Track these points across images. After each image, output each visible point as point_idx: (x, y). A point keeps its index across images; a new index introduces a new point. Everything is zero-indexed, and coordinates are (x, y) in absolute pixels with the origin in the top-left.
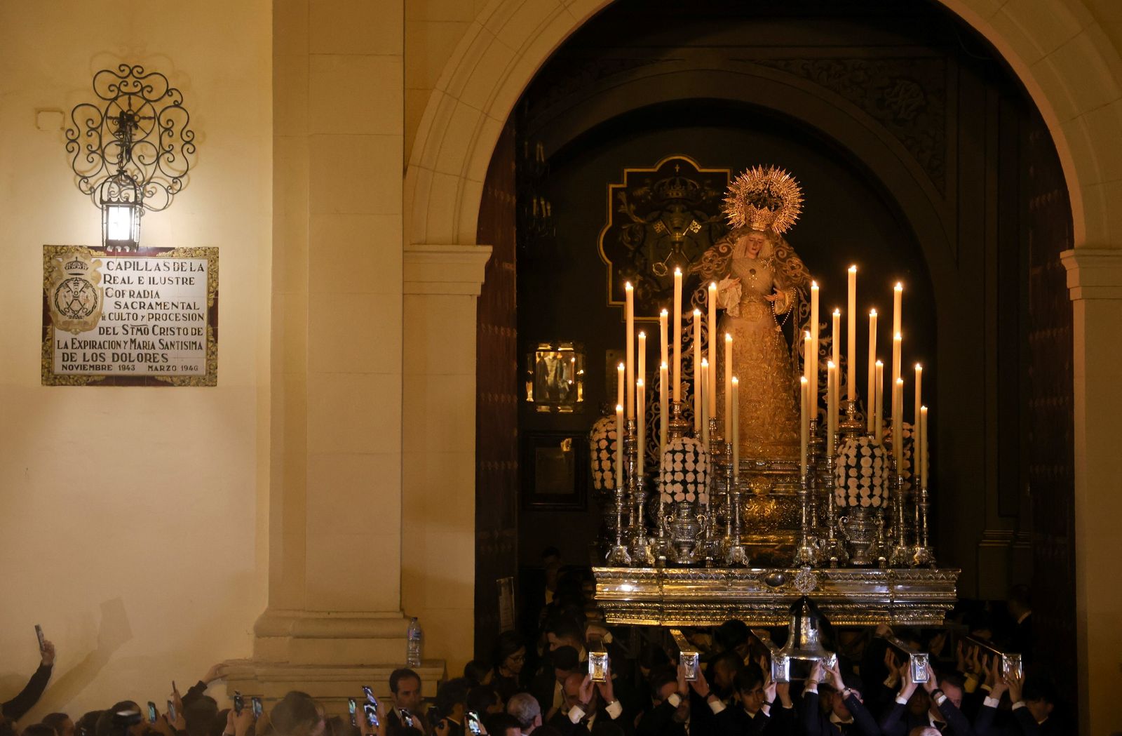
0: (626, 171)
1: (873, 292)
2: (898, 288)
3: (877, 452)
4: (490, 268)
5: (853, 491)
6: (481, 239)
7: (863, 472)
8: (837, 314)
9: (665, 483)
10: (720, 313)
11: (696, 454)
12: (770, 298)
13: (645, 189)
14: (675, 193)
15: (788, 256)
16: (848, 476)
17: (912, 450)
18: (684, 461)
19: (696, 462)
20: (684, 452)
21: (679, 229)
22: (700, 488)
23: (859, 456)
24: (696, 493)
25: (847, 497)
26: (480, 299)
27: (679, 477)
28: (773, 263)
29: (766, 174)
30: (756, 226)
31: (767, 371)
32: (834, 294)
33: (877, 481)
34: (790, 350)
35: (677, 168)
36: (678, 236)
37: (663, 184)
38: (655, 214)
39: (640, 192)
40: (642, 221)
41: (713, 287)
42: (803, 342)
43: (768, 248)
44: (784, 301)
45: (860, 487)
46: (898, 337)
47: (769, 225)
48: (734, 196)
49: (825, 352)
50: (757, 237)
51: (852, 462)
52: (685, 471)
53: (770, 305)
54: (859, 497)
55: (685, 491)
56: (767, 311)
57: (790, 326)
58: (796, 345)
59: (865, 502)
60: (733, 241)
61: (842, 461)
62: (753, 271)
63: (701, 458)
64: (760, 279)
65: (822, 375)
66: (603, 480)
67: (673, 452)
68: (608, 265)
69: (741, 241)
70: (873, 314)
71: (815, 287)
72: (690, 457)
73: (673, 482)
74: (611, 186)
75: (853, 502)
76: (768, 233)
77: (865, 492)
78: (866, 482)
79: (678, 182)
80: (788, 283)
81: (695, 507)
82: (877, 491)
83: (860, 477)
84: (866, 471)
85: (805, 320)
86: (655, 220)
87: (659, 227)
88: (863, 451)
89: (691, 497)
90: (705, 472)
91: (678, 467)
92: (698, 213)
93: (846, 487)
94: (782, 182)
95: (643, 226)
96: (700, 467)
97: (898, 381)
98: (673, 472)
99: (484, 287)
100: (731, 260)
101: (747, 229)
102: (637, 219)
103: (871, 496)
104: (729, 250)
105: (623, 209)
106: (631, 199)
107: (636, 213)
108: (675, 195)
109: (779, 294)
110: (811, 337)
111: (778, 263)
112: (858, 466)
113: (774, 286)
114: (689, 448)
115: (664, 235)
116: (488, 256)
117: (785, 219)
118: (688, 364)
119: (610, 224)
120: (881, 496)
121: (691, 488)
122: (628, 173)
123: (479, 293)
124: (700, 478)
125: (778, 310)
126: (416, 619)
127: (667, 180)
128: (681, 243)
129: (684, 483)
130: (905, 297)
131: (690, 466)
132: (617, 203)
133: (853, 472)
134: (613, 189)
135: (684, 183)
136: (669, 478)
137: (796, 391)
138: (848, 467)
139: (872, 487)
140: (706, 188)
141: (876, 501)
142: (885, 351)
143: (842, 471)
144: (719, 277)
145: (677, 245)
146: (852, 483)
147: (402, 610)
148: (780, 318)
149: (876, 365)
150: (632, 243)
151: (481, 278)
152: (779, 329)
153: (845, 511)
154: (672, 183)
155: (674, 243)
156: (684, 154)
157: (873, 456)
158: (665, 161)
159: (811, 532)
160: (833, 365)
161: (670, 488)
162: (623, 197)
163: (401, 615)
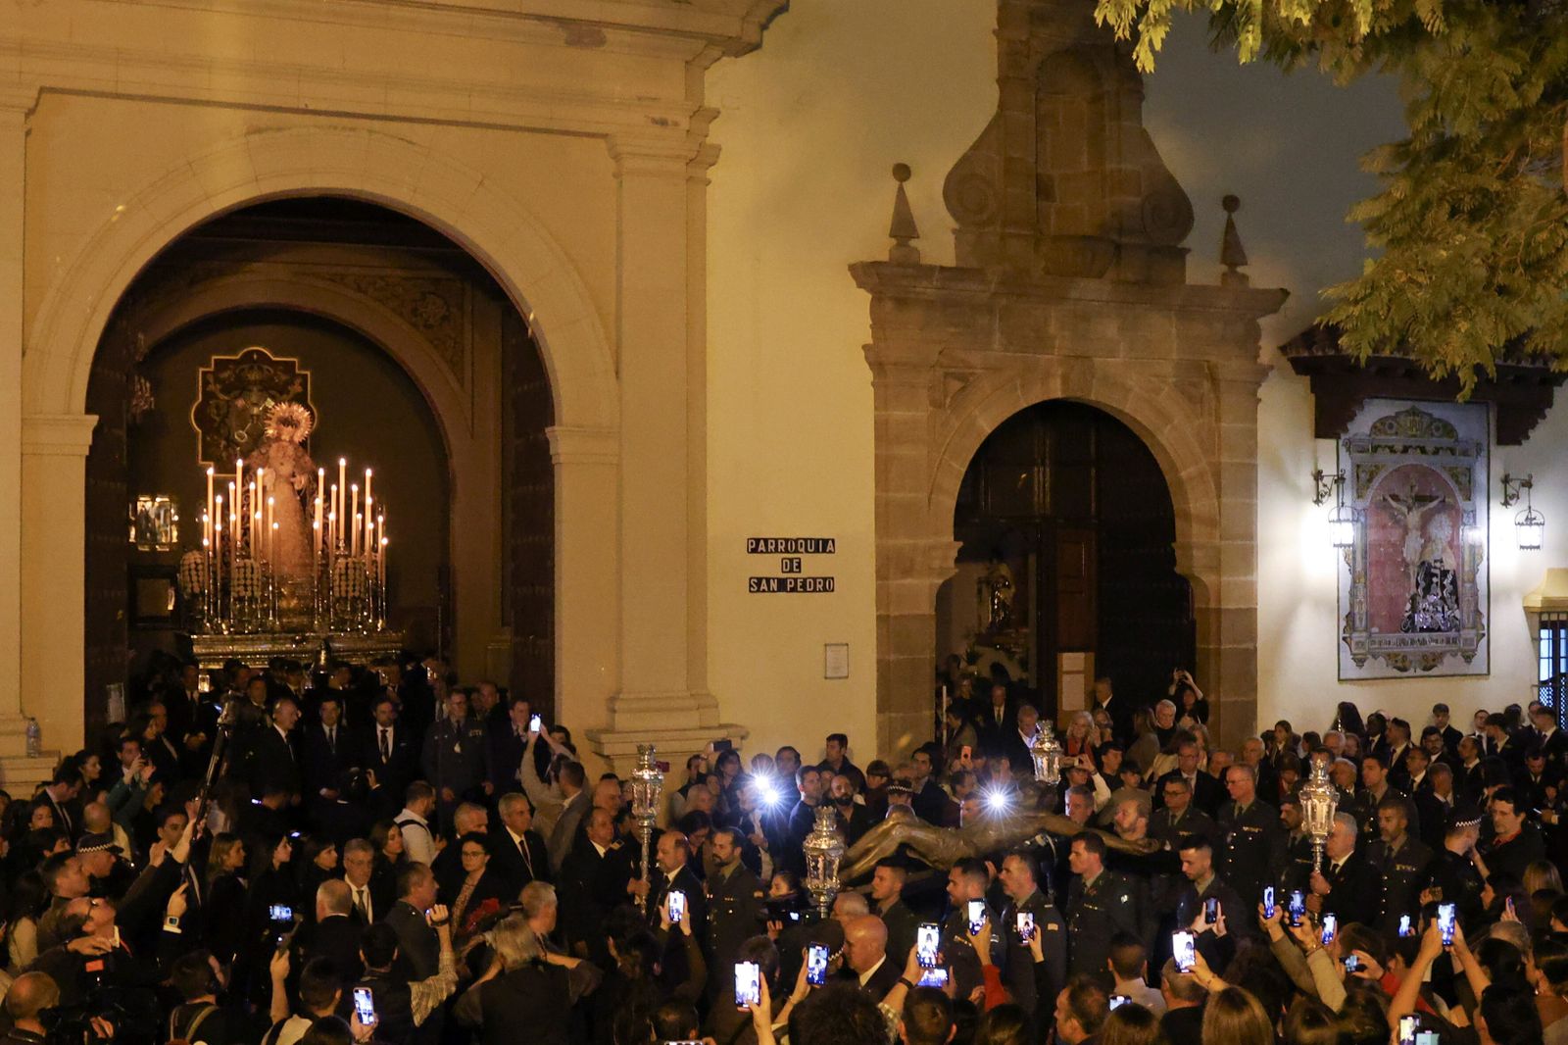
0: (214, 357)
1: (355, 475)
2: (369, 473)
3: (357, 566)
4: (97, 432)
5: (343, 588)
6: (89, 410)
7: (349, 577)
8: (334, 488)
9: (234, 586)
10: (264, 488)
11: (252, 568)
12: (292, 480)
13: (229, 372)
14: (253, 376)
15: (303, 456)
16: (340, 580)
17: (377, 567)
18: (245, 573)
19: (252, 573)
20: (245, 567)
21: (256, 405)
22: (255, 587)
23: (347, 568)
24: (252, 592)
25: (340, 592)
26: (88, 459)
27: (242, 582)
28: (294, 460)
29: (290, 406)
30: (283, 437)
31: (293, 523)
32: (332, 477)
33: (357, 583)
34: (304, 510)
35: (255, 357)
36: (255, 411)
37: (243, 370)
38: (237, 393)
39: (225, 375)
40: (226, 398)
41: (260, 472)
42: (314, 505)
43: (290, 451)
44: (301, 481)
45: (347, 586)
46: (369, 501)
47: (292, 437)
48: (271, 419)
49: (327, 510)
50: (284, 444)
51: (343, 571)
52: (245, 579)
53: (292, 484)
54: (347, 592)
55: (246, 590)
56: (290, 487)
57: (305, 499)
58: (308, 508)
59: (351, 594)
60: (270, 446)
61: (337, 571)
62: (282, 464)
63: (255, 571)
64: (286, 469)
65: (326, 526)
66: (192, 588)
67: (238, 568)
68: (197, 433)
69: (274, 446)
70: (355, 488)
71: (321, 472)
72: (249, 571)
73: (239, 585)
74: (201, 370)
75: (344, 594)
76: (291, 441)
77: (350, 589)
78: (351, 583)
79: (256, 368)
80: (303, 472)
81: (252, 599)
82: (357, 588)
83: (347, 580)
84: (351, 577)
85: (314, 492)
86: (236, 398)
87: (240, 403)
88: (349, 565)
89: (249, 594)
90: (258, 580)
91: (242, 576)
92: (273, 392)
93: (340, 586)
94: (300, 412)
95: (228, 401)
96: (255, 576)
97: (370, 526)
98: (238, 579)
99: (91, 447)
100: (268, 457)
101: (278, 439)
102: (222, 396)
103: (354, 591)
104: (267, 451)
105: (211, 387)
106: (217, 380)
107: (222, 391)
108: (253, 378)
109: (298, 477)
110: (319, 502)
111: (297, 459)
112: (347, 574)
113: (294, 473)
114: (248, 565)
115: (244, 409)
116: (95, 423)
117: (302, 432)
118: (245, 518)
119: (200, 400)
120: (360, 592)
121: (249, 588)
122: (215, 360)
123: (87, 453)
124: (255, 582)
125: (297, 487)
126: (33, 719)
127: (246, 366)
128: (258, 416)
129: (245, 586)
130: (372, 479)
131: (249, 575)
132: (206, 383)
133: (343, 577)
134: (204, 373)
135: (260, 369)
136: (236, 583)
137: (310, 534)
138: (341, 575)
139: (354, 586)
140: (279, 373)
141: (357, 594)
142: (361, 508)
143: (337, 577)
144: (263, 467)
145: (255, 418)
146: (343, 583)
147: (21, 711)
148: (299, 492)
149: (357, 517)
150: (218, 415)
151: (90, 441)
152: (298, 498)
153: (338, 600)
154: (252, 368)
155: (252, 416)
156: (259, 345)
157: (355, 569)
158: (245, 350)
159: (319, 614)
160: (332, 516)
161: (237, 589)
162: (211, 379)
163: (21, 717)
